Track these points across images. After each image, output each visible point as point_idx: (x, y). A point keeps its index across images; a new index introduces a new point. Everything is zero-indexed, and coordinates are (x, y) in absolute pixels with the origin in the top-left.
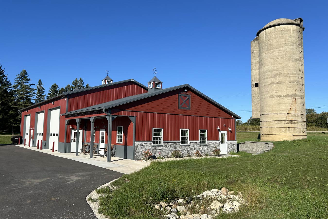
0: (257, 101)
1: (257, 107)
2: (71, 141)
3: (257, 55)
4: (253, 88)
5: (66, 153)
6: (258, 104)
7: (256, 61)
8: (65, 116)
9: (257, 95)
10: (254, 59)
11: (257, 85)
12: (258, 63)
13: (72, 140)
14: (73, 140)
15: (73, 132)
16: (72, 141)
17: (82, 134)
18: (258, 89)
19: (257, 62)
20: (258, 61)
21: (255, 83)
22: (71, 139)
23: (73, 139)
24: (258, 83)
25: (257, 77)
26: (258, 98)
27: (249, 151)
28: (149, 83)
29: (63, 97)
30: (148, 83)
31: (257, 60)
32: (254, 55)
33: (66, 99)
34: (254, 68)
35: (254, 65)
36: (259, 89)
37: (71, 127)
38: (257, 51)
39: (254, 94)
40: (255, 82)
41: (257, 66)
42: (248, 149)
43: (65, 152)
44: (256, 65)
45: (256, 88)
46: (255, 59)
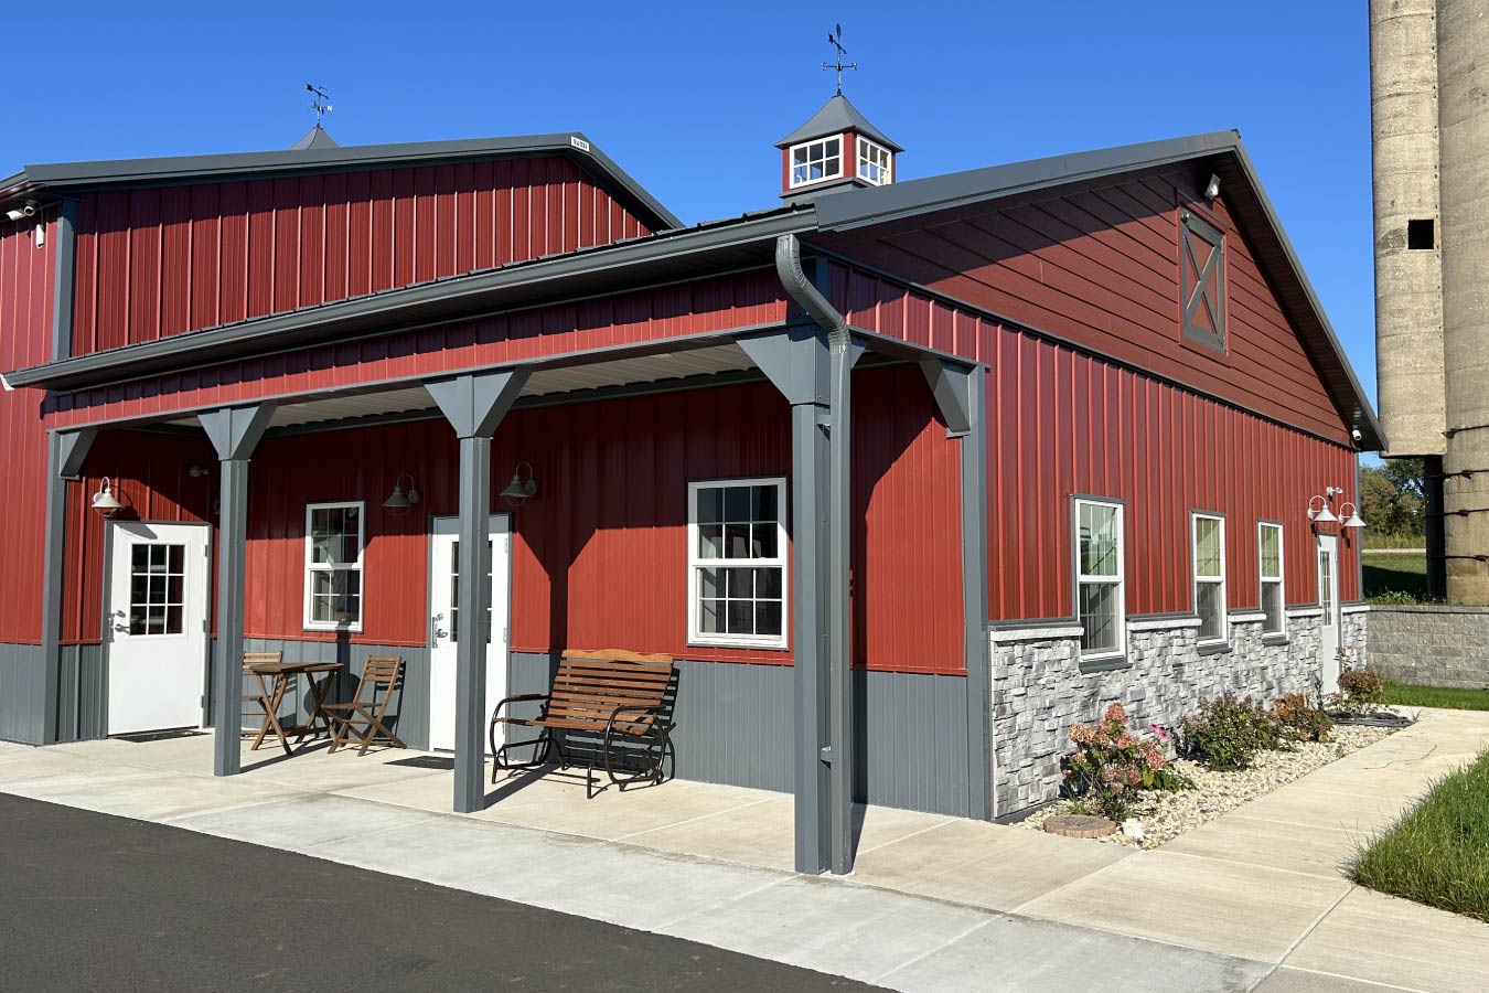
0: (1427, 341)
1: (1426, 378)
2: (108, 624)
3: (1424, 34)
4: (1393, 252)
5: (57, 740)
6: (1435, 357)
7: (1416, 74)
8: (41, 394)
9: (1426, 298)
10: (1405, 59)
11: (1421, 234)
12: (1429, 88)
13: (117, 620)
14: (126, 622)
15: (123, 541)
16: (121, 629)
17: (205, 561)
18: (1429, 261)
19: (1424, 81)
20: (1432, 74)
21: (1410, 222)
22: (109, 615)
23: (128, 612)
24: (1431, 222)
25: (1428, 182)
26: (1433, 323)
27: (1413, 672)
28: (792, 149)
29: (14, 215)
30: (786, 147)
31: (1427, 67)
32: (1402, 33)
33: (51, 239)
34: (1399, 122)
35: (1400, 104)
36: (1439, 262)
37: (105, 500)
38: (1424, 7)
39: (1404, 293)
40: (1415, 217)
41: (1428, 110)
42: (1392, 657)
43: (56, 736)
44: (1415, 103)
45: (1421, 255)
46: (1413, 63)
